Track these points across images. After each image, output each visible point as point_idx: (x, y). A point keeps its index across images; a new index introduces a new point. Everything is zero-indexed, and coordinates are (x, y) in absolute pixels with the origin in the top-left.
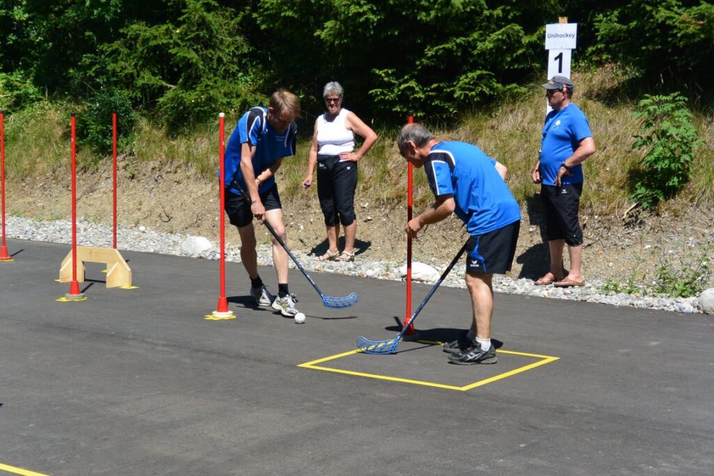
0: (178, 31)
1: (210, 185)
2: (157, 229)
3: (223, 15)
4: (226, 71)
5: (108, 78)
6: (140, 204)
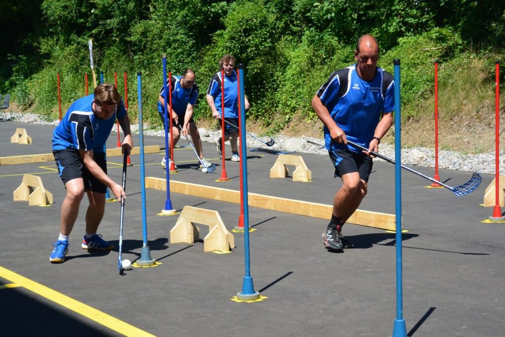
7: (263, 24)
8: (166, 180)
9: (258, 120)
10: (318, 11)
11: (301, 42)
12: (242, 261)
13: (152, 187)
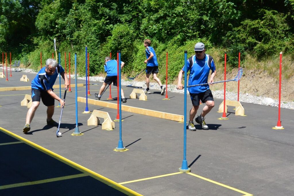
0: (262, 22)
1: (273, 79)
2: (252, 95)
3: (279, 16)
4: (280, 37)
5: (236, 40)
6: (247, 85)
7: (128, 34)
8: (86, 98)
9: (125, 74)
10: (151, 29)
11: (143, 42)
12: (118, 134)
13: (80, 101)
